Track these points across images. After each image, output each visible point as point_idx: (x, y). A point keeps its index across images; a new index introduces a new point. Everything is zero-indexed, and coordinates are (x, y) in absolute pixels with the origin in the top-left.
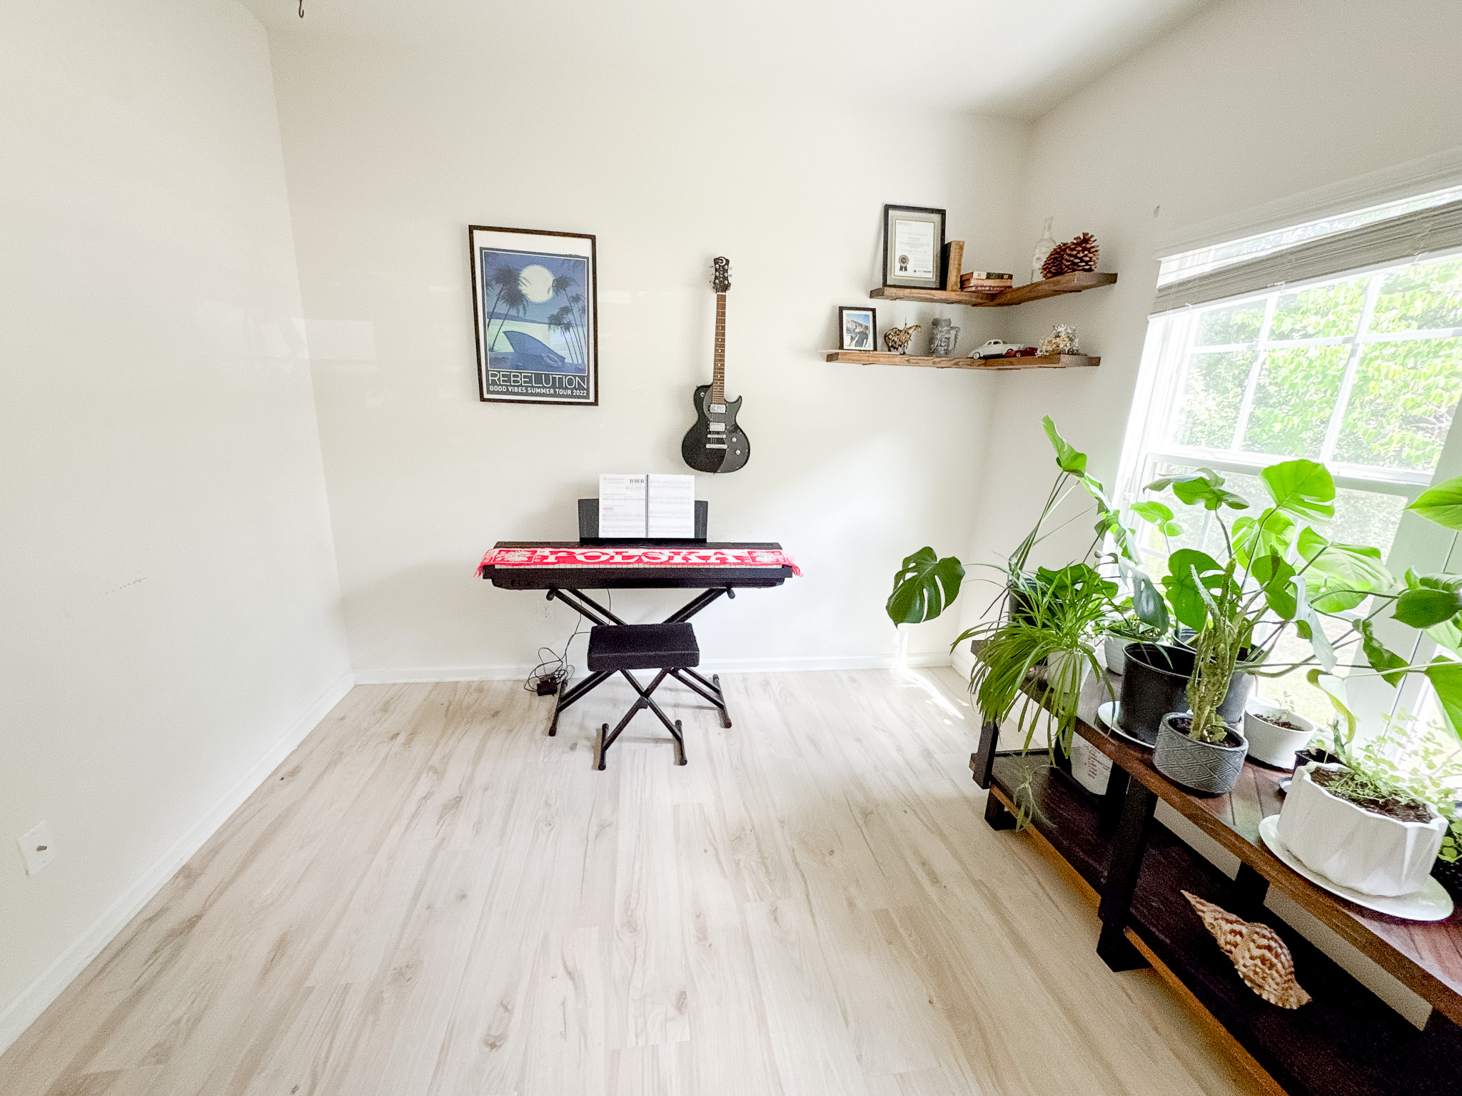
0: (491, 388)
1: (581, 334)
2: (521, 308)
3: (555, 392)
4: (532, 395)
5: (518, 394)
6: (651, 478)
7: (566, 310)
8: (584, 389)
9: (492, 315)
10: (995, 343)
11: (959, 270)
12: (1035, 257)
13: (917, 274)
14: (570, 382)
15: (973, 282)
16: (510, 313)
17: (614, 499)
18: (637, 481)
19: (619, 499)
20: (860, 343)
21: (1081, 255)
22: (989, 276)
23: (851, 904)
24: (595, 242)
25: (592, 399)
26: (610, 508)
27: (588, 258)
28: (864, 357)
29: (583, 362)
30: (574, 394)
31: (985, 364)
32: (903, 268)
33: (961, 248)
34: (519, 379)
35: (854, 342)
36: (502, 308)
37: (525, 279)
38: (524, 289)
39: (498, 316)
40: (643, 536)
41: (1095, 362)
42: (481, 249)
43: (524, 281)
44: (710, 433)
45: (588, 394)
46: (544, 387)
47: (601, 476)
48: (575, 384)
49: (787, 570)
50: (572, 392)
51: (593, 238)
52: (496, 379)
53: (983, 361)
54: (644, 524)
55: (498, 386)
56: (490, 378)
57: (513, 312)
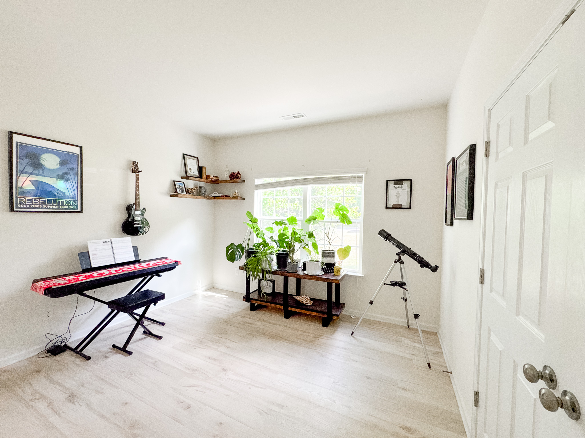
0: (19, 206)
1: (74, 184)
2: (41, 170)
3: (59, 207)
4: (45, 208)
5: (37, 208)
6: (112, 240)
7: (66, 173)
8: (75, 206)
9: (22, 172)
10: (216, 193)
11: (205, 174)
12: (225, 174)
13: (194, 174)
14: (68, 203)
15: (210, 178)
16: (34, 172)
17: (97, 250)
18: (106, 242)
19: (99, 250)
20: (182, 192)
21: (239, 176)
22: (214, 176)
23: (241, 336)
24: (82, 149)
25: (79, 210)
26: (96, 255)
27: (78, 154)
28: (183, 196)
29: (75, 195)
30: (70, 208)
31: (214, 199)
32: (190, 171)
33: (205, 168)
34: (38, 201)
35: (180, 191)
36: (29, 169)
37: (44, 158)
38: (43, 163)
39: (26, 173)
40: (114, 263)
41: (244, 199)
42: (17, 143)
43: (43, 159)
44: (135, 221)
45: (77, 208)
46: (53, 205)
47: (88, 242)
48: (71, 203)
49: (177, 263)
50: (69, 207)
51: (81, 148)
52: (23, 201)
53: (213, 198)
54: (113, 258)
55: (24, 204)
56: (19, 201)
57: (36, 172)
